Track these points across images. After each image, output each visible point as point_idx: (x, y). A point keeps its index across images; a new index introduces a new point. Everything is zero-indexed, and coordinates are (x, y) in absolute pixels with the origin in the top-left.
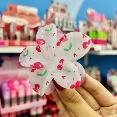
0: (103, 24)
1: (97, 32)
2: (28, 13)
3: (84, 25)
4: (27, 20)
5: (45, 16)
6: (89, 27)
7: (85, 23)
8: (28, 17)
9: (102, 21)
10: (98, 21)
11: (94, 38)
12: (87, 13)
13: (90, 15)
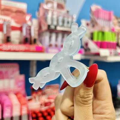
0: (111, 23)
1: (103, 33)
2: (14, 10)
3: (88, 24)
4: (13, 18)
5: (37, 13)
6: (93, 26)
7: (89, 22)
8: (14, 14)
9: (110, 20)
10: (104, 20)
11: (100, 40)
12: (91, 10)
13: (95, 12)
